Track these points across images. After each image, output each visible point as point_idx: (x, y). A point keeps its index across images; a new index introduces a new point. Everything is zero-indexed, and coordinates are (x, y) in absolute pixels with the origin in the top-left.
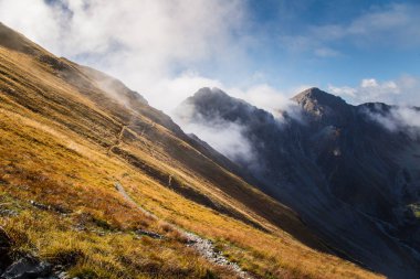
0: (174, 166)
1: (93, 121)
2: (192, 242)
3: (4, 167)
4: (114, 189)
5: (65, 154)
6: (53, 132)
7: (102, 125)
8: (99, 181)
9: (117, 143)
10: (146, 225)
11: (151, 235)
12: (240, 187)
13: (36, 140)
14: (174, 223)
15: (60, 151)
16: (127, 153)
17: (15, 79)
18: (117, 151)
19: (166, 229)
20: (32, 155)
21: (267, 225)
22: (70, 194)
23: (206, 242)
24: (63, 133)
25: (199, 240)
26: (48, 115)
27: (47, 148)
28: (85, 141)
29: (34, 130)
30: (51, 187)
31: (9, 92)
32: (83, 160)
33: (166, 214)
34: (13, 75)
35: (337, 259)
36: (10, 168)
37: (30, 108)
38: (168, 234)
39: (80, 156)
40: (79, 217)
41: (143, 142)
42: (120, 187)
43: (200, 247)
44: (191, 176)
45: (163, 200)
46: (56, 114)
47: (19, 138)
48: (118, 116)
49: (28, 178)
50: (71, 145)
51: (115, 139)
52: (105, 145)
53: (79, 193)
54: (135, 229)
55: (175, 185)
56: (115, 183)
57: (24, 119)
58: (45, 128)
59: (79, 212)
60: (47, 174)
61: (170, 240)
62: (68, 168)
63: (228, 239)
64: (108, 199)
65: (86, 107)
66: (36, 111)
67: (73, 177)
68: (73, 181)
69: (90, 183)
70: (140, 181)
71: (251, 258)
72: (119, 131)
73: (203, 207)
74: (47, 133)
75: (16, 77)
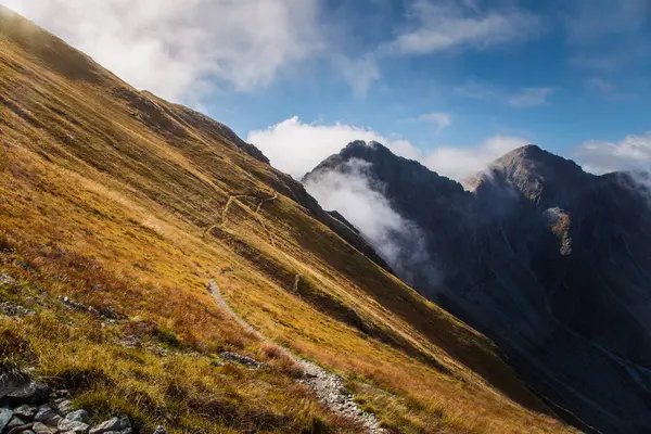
0: (304, 261)
1: (185, 186)
2: (310, 376)
3: (40, 247)
4: (204, 289)
5: (137, 234)
6: (123, 201)
7: (198, 193)
8: (182, 276)
9: (219, 221)
10: (240, 346)
11: (243, 362)
12: (406, 298)
13: (97, 212)
14: (287, 346)
15: (132, 230)
16: (232, 237)
17: (75, 122)
18: (218, 233)
19: (271, 354)
20: (88, 233)
21: (447, 361)
22: (130, 292)
23: (332, 378)
24: (139, 204)
25: (321, 375)
26: (119, 176)
27: (113, 225)
28: (170, 217)
29: (96, 197)
30: (103, 280)
31: (66, 141)
32: (165, 245)
33: (280, 331)
34: (74, 116)
35: (554, 421)
36: (49, 250)
37: (94, 165)
38: (272, 362)
39: (161, 238)
40: (133, 326)
41: (258, 221)
42: (215, 287)
43: (321, 385)
44: (331, 277)
45: (279, 311)
46: (132, 175)
47: (72, 207)
48: (223, 180)
49: (71, 264)
50: (149, 221)
51: (217, 214)
52: (201, 224)
53: (145, 292)
54: (220, 350)
55: (304, 290)
56: (207, 281)
57: (84, 179)
58: (113, 195)
59: (136, 319)
60: (102, 261)
61: (271, 371)
62: (139, 255)
63: (371, 377)
64: (190, 303)
65: (176, 165)
66: (101, 169)
67: (142, 269)
68: (141, 273)
69: (168, 277)
70: (249, 281)
71: (402, 408)
72: (223, 204)
73: (343, 325)
74: (115, 202)
75: (78, 119)
